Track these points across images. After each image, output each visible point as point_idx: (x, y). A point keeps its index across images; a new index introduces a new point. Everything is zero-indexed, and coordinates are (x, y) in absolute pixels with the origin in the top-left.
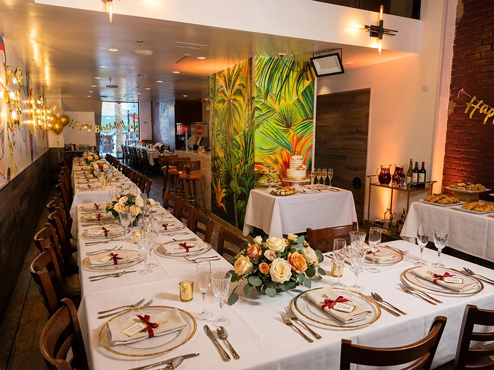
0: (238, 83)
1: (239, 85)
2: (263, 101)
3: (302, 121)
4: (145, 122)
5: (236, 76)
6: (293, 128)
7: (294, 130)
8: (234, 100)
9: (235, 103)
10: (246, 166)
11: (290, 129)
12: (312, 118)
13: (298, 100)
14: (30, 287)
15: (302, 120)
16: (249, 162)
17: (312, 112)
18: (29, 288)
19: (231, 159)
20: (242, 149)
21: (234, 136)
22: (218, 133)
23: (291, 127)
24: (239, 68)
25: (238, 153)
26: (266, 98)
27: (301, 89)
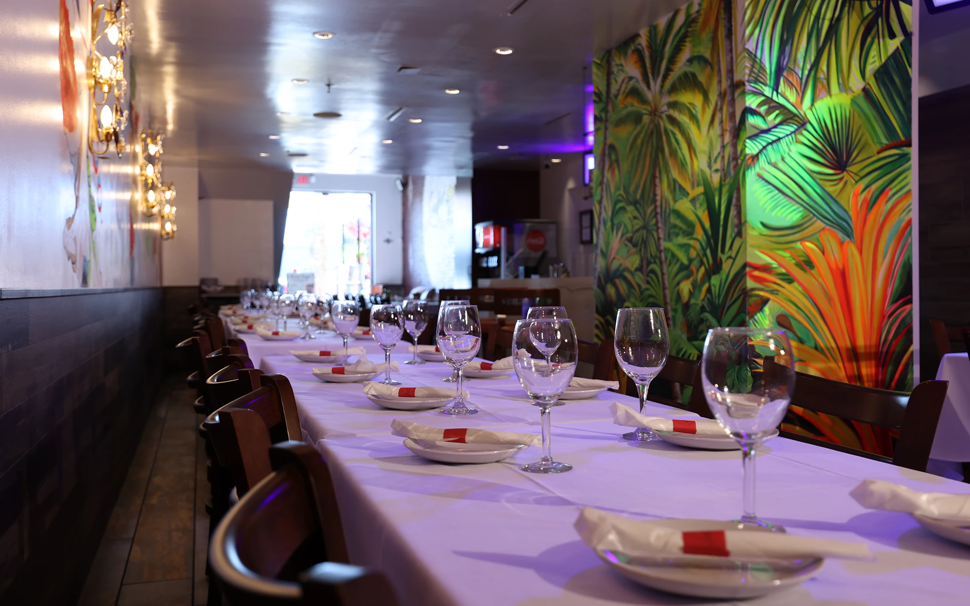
0: (686, 54)
1: (690, 61)
2: (767, 91)
3: (879, 153)
4: (388, 241)
5: (677, 39)
6: (855, 171)
7: (856, 174)
8: (674, 105)
9: (676, 114)
10: (715, 280)
11: (845, 173)
12: (909, 144)
13: (866, 91)
14: (125, 582)
15: (879, 147)
16: (726, 266)
17: (906, 125)
18: (121, 585)
19: (662, 269)
20: (699, 234)
21: (672, 203)
22: (620, 205)
23: (848, 169)
24: (688, 16)
25: (686, 247)
26: (776, 88)
27: (874, 63)
